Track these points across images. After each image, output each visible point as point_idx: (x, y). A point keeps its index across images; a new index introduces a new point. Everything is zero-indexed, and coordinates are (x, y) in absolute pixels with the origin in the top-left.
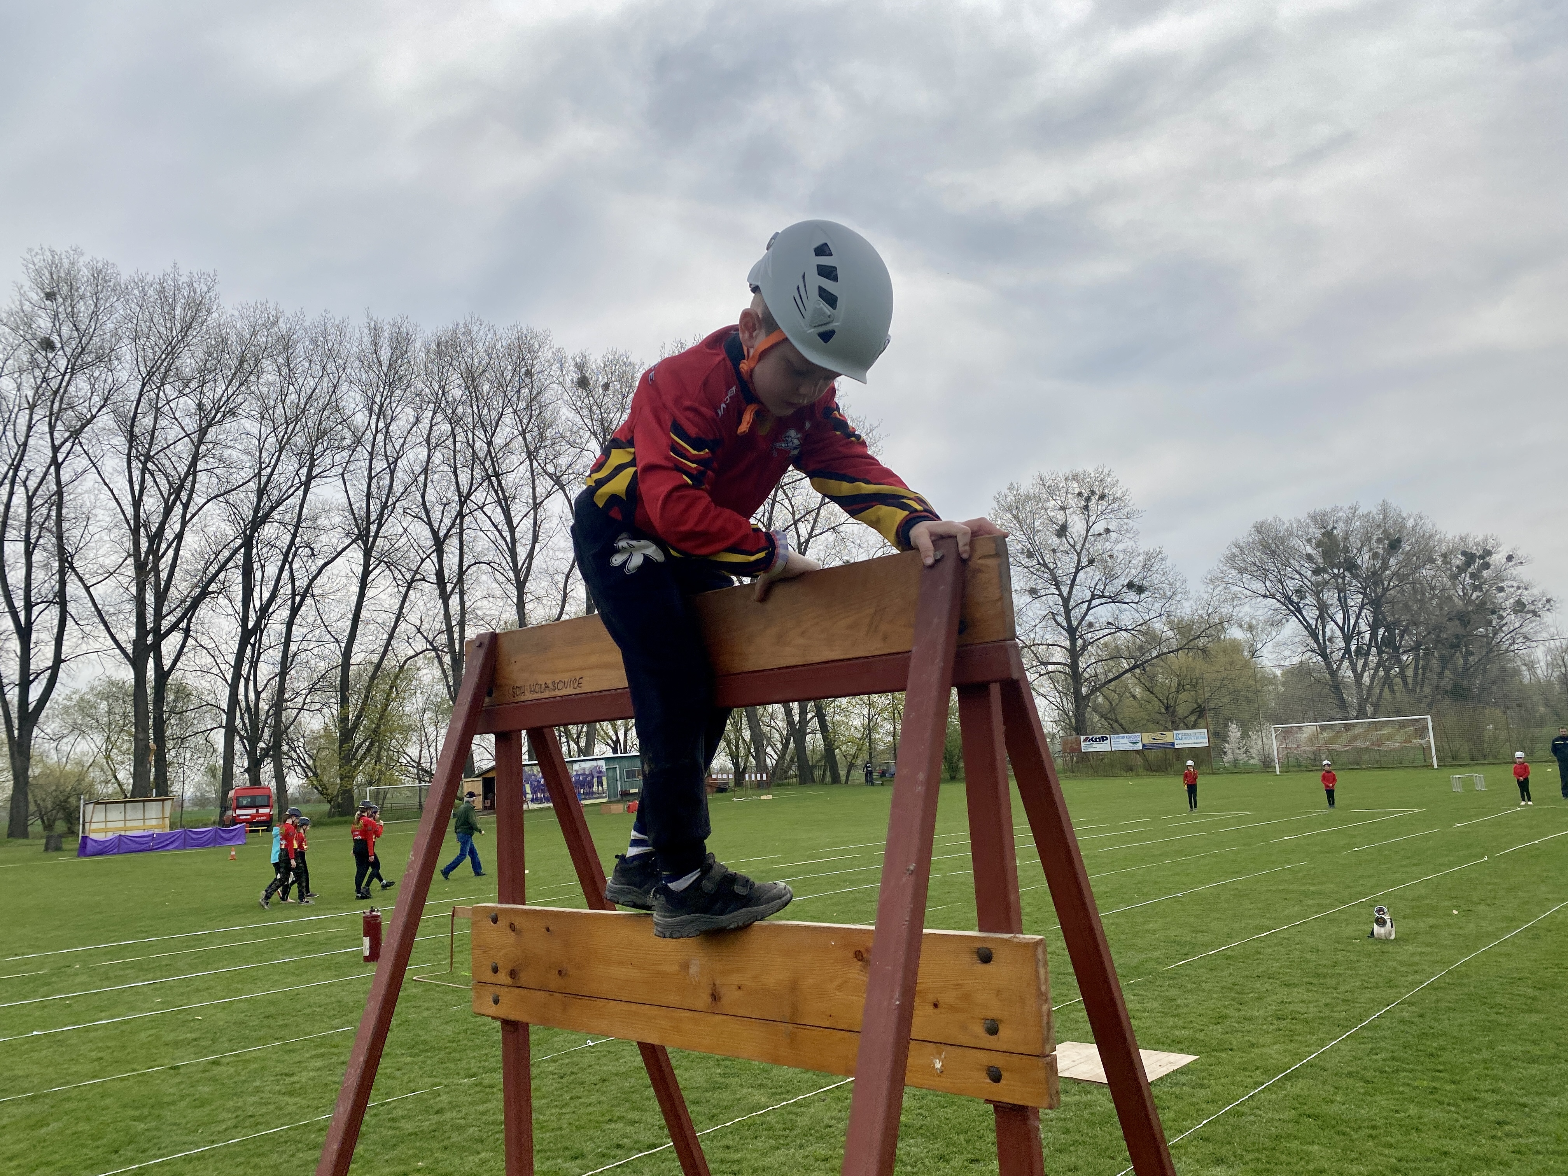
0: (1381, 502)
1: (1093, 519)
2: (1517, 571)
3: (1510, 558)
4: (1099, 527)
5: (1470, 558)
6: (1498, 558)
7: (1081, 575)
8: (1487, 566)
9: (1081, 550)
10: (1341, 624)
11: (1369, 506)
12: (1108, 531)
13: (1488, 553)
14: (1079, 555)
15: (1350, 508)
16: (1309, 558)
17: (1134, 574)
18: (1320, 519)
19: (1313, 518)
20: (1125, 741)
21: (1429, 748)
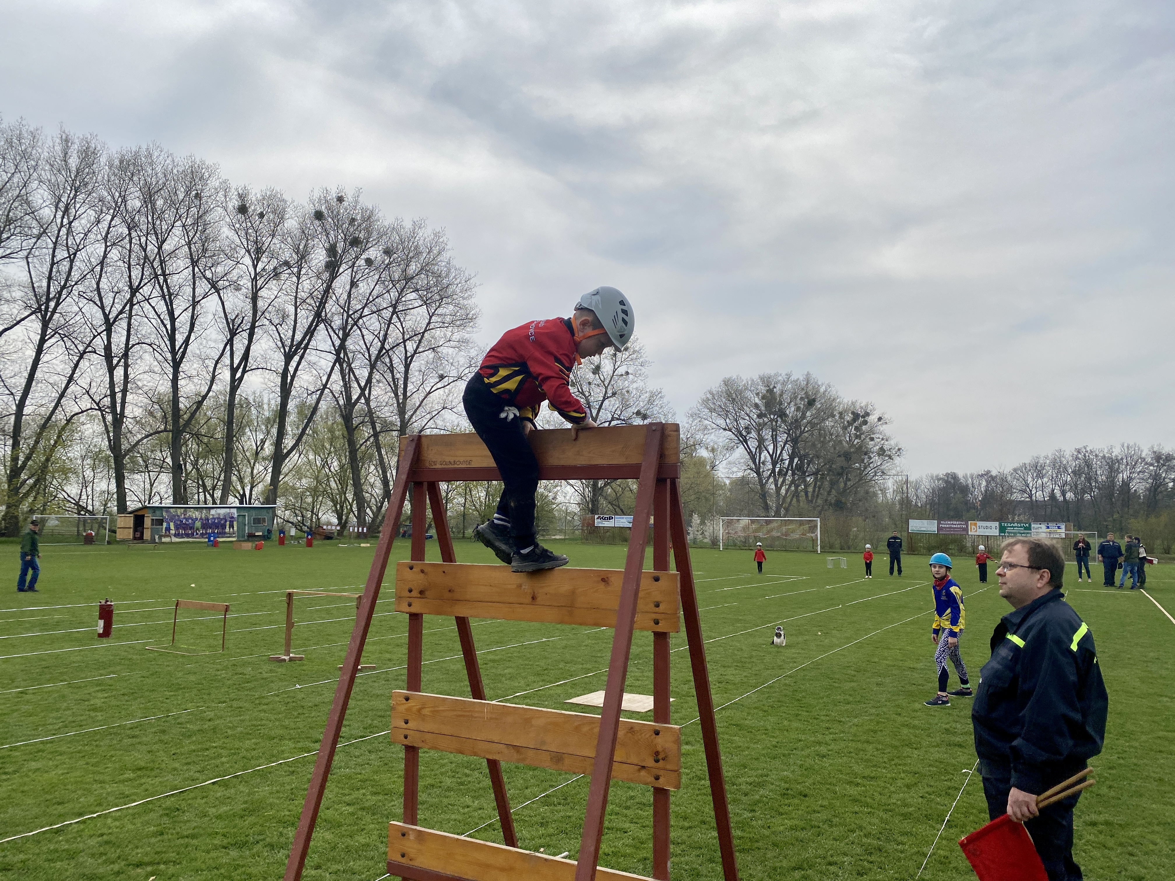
0: (806, 373)
1: (618, 363)
2: (882, 428)
3: (880, 419)
4: (621, 370)
5: (856, 416)
6: (872, 419)
7: (606, 402)
8: (865, 423)
9: (608, 385)
10: (771, 453)
11: (798, 375)
12: (627, 373)
13: (867, 414)
14: (606, 388)
15: (787, 375)
16: (756, 406)
17: (641, 405)
18: (766, 380)
19: (762, 379)
20: (624, 521)
21: (817, 540)
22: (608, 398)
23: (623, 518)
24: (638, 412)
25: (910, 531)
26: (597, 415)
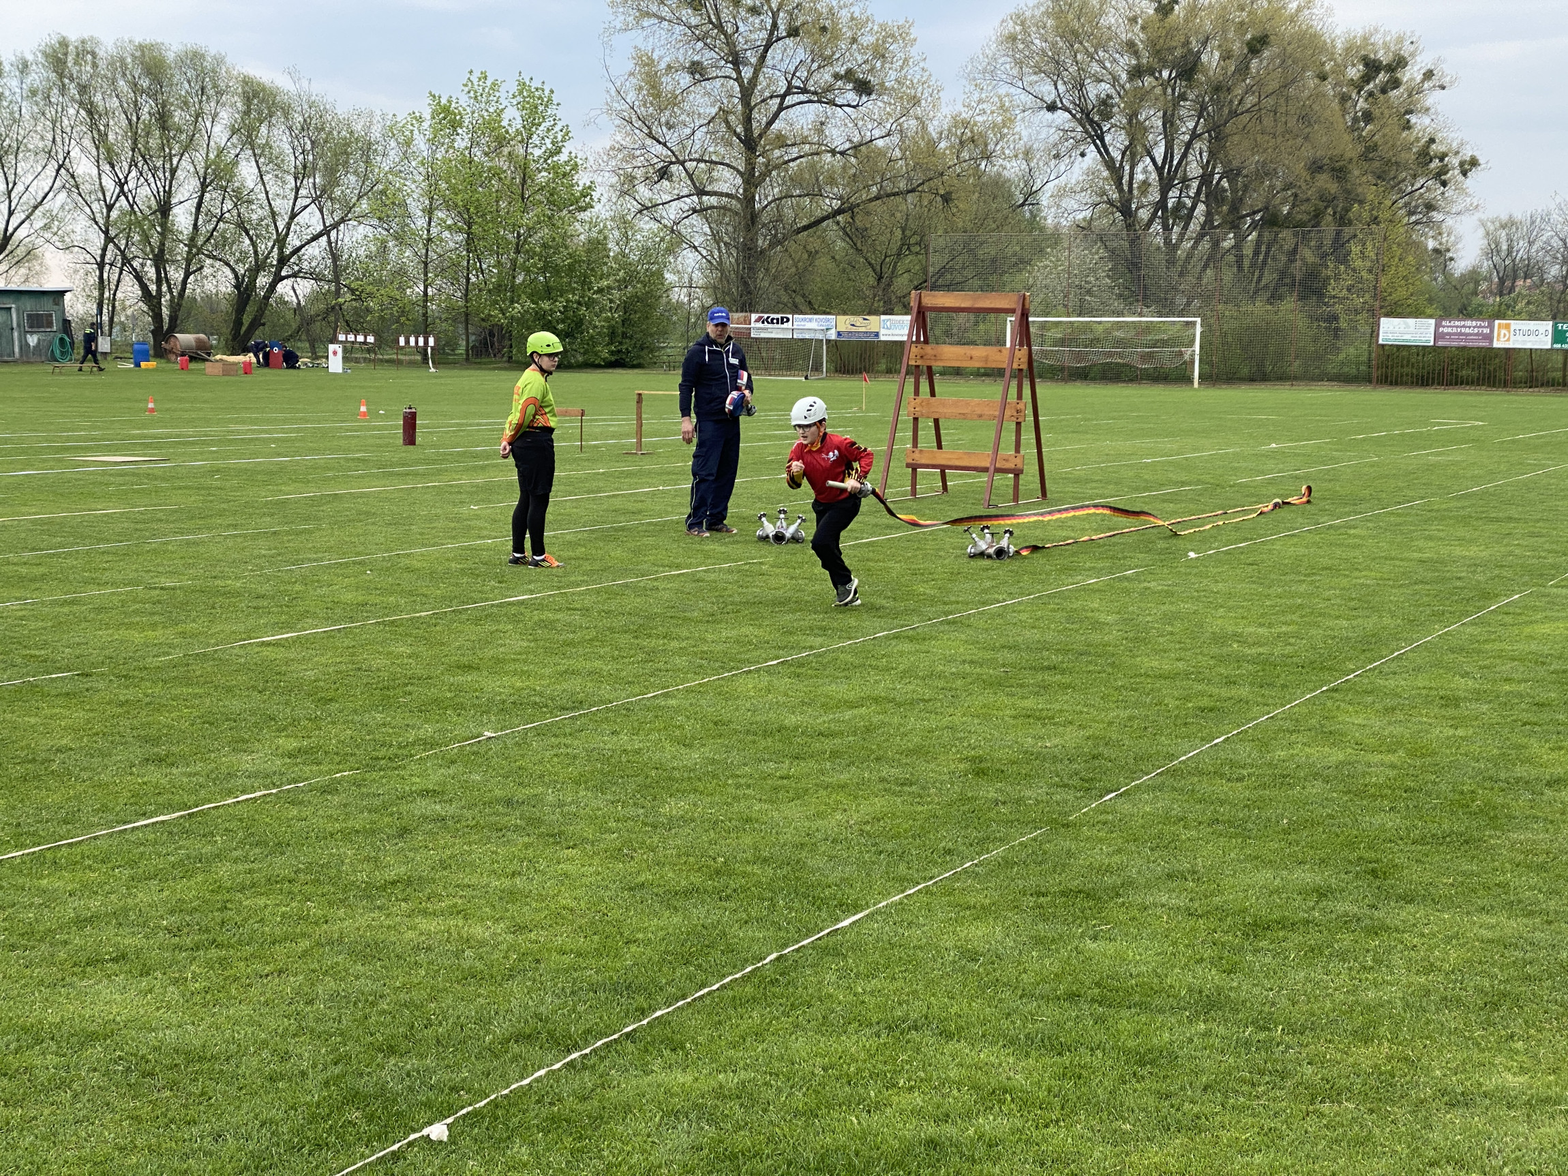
3: (1429, 75)
5: (1372, 67)
7: (775, 51)
8: (1396, 83)
13: (1401, 62)
14: (775, 16)
16: (1130, 48)
20: (813, 325)
21: (1193, 362)
22: (779, 39)
23: (810, 320)
24: (849, 75)
25: (1380, 342)
26: (754, 80)
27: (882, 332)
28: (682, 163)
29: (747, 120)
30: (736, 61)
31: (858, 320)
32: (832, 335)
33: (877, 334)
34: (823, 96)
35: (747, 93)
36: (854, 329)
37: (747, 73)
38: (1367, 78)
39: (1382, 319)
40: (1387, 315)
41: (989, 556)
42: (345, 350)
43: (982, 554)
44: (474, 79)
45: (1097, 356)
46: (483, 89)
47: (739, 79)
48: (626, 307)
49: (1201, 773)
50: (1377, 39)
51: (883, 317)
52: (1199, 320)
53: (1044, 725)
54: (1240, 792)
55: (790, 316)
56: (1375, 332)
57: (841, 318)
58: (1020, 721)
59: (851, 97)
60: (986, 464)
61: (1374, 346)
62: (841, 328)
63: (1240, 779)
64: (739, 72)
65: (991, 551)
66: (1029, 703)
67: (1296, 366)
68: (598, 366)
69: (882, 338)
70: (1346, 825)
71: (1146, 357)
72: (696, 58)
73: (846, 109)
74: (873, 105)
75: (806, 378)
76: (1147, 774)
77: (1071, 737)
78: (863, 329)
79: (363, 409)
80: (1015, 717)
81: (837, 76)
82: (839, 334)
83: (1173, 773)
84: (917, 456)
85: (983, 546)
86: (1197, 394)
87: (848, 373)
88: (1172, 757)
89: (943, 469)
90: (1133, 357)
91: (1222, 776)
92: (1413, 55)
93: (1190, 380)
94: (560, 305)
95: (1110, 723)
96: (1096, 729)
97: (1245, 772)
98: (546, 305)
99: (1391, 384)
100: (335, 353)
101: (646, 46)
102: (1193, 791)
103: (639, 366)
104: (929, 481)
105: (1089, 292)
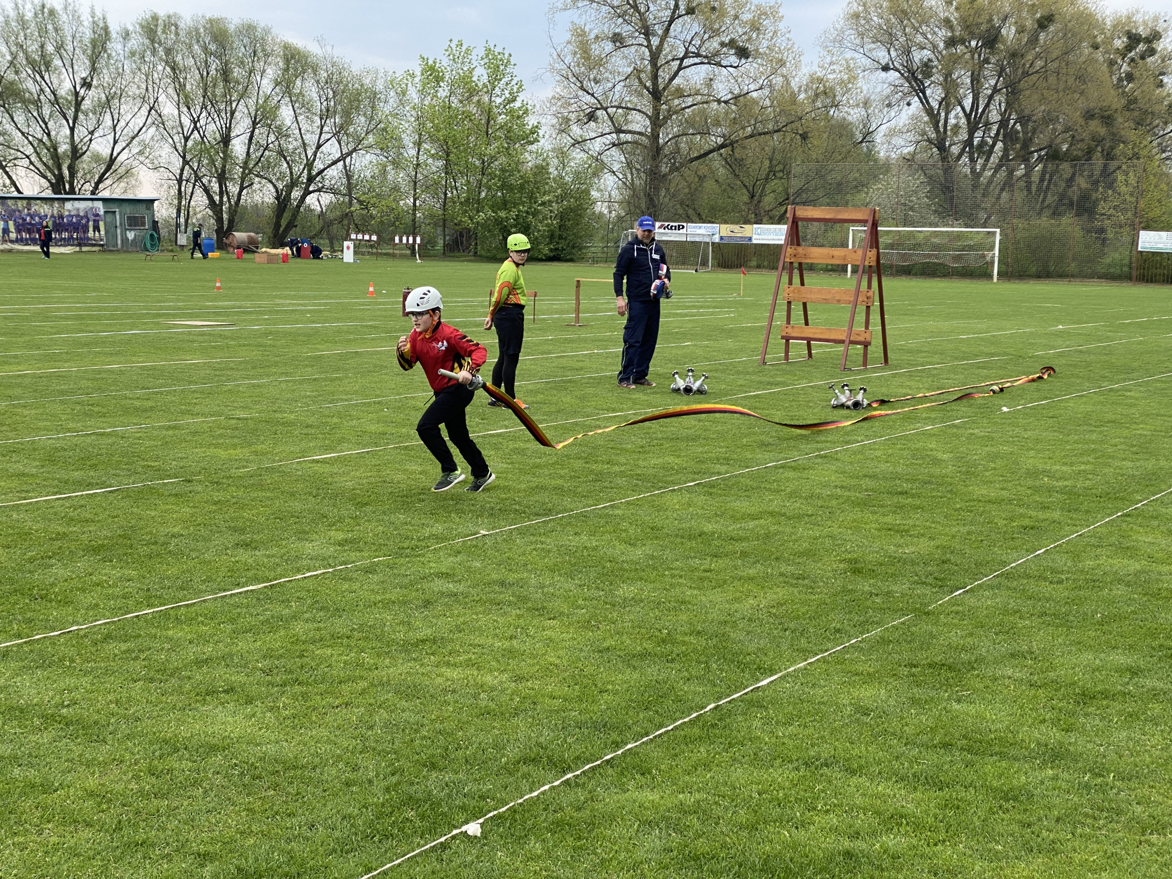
5: (1134, 39)
16: (946, 23)
20: (702, 231)
21: (993, 263)
22: (680, 16)
23: (700, 227)
24: (732, 43)
25: (1139, 249)
26: (660, 47)
27: (754, 237)
28: (606, 109)
29: (655, 77)
30: (647, 33)
31: (736, 228)
32: (716, 239)
33: (750, 239)
34: (712, 59)
35: (655, 56)
36: (732, 235)
37: (655, 41)
38: (1129, 48)
39: (1141, 232)
40: (1144, 229)
41: (848, 407)
42: (355, 247)
43: (842, 406)
44: (453, 45)
45: (919, 257)
46: (460, 53)
47: (649, 46)
48: (562, 216)
49: (1029, 577)
50: (1138, 18)
51: (755, 226)
52: (998, 230)
53: (902, 536)
54: (1061, 592)
55: (685, 224)
56: (1135, 242)
57: (724, 226)
58: (883, 532)
59: (733, 60)
60: (843, 337)
61: (1134, 252)
62: (723, 234)
63: (1060, 582)
64: (649, 41)
65: (850, 403)
66: (889, 519)
67: (1073, 267)
68: (541, 260)
69: (754, 242)
70: (1147, 619)
71: (957, 258)
72: (617, 31)
73: (729, 69)
74: (749, 66)
75: (696, 271)
76: (986, 576)
77: (924, 546)
78: (738, 235)
79: (371, 289)
80: (879, 530)
81: (723, 44)
82: (721, 238)
83: (1008, 576)
84: (789, 330)
85: (843, 399)
86: (996, 287)
87: (728, 267)
88: (1004, 564)
89: (809, 341)
90: (947, 258)
91: (1045, 579)
92: (1165, 30)
93: (990, 277)
94: (513, 214)
95: (954, 537)
96: (943, 541)
97: (1063, 577)
98: (503, 214)
99: (1147, 282)
100: (348, 248)
101: (580, 22)
102: (1024, 590)
103: (571, 260)
104: (798, 349)
105: (912, 209)
